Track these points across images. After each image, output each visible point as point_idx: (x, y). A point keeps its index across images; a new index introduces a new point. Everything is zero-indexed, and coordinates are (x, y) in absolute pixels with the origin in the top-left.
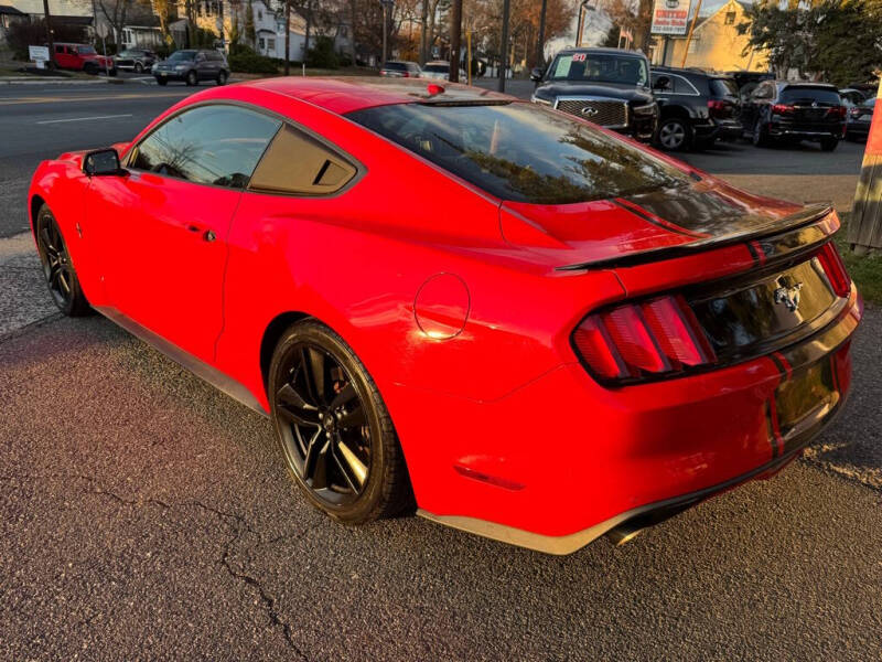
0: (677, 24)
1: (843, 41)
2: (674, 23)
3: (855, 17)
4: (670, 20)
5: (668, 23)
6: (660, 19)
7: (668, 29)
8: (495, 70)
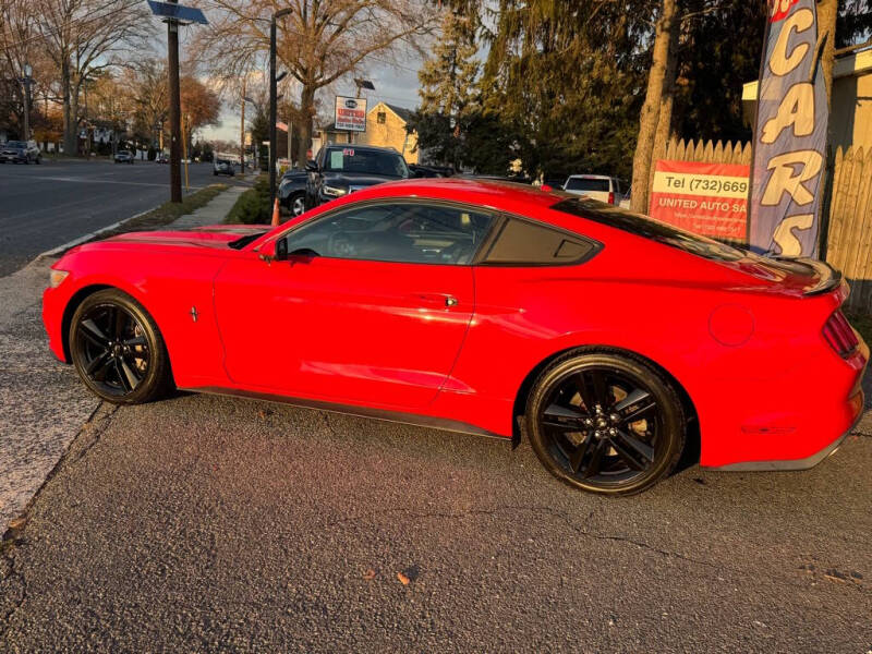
0: (357, 122)
1: (487, 143)
2: (354, 121)
3: (494, 125)
4: (350, 118)
5: (349, 121)
6: (343, 117)
7: (349, 126)
8: (146, 153)
